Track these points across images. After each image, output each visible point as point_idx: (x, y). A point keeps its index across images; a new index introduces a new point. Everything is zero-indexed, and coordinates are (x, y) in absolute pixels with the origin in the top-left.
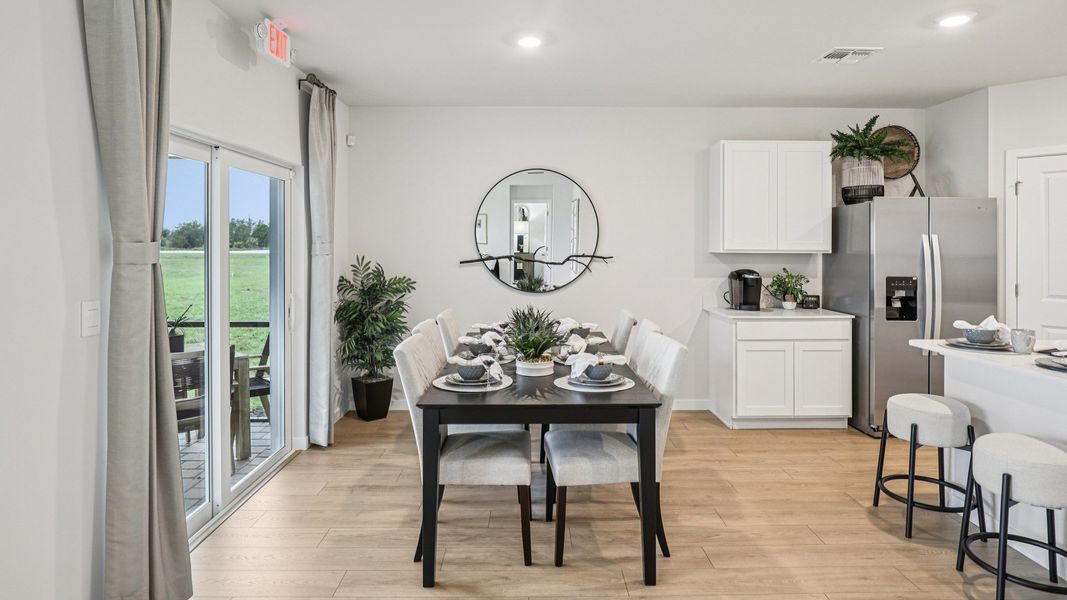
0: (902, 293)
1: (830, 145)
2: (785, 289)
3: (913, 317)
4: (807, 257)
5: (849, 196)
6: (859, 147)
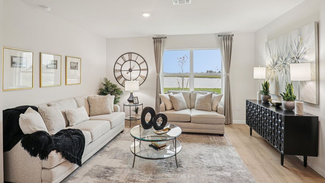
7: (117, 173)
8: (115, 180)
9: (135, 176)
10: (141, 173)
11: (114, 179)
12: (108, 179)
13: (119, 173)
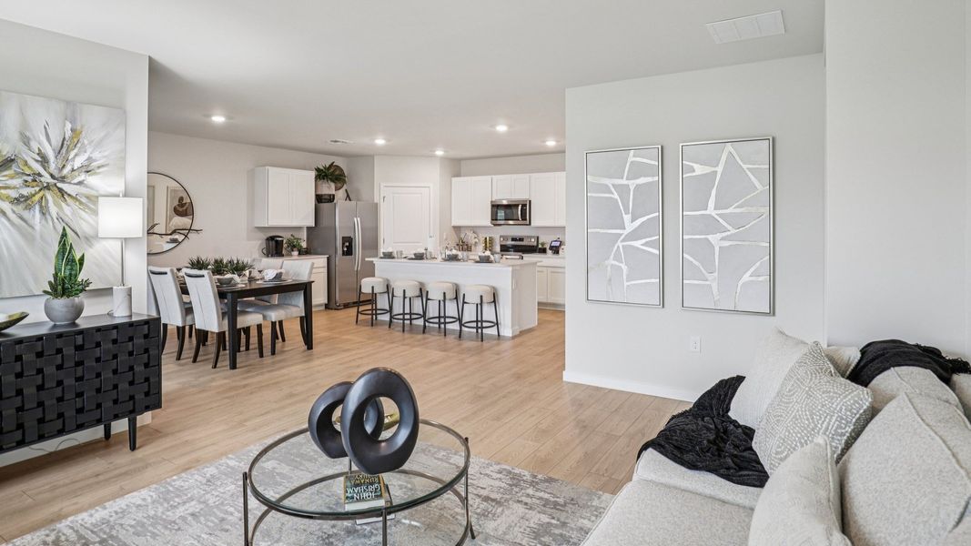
0: (347, 244)
1: (313, 174)
2: (293, 246)
3: (351, 254)
4: (300, 228)
5: (320, 199)
6: (326, 175)
7: (528, 529)
8: (535, 512)
9: (479, 511)
10: (457, 514)
11: (538, 515)
12: (553, 518)
13: (520, 527)
